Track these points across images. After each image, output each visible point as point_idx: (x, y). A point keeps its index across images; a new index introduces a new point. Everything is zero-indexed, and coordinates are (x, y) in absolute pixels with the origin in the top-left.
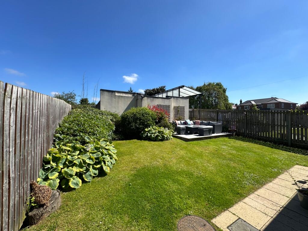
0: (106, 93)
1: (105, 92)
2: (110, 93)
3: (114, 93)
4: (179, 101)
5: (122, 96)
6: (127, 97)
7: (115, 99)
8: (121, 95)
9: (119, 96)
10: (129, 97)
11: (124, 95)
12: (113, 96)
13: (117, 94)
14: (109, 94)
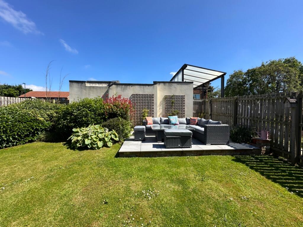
0: (75, 85)
1: (73, 83)
2: (80, 84)
3: (84, 84)
4: (175, 87)
5: (93, 87)
6: (100, 87)
7: (85, 91)
8: (94, 85)
9: (90, 87)
10: (102, 87)
11: (97, 85)
12: (83, 87)
13: (88, 85)
14: (78, 85)
